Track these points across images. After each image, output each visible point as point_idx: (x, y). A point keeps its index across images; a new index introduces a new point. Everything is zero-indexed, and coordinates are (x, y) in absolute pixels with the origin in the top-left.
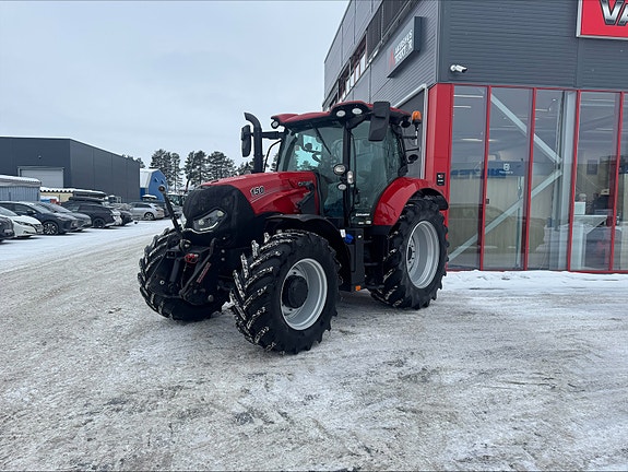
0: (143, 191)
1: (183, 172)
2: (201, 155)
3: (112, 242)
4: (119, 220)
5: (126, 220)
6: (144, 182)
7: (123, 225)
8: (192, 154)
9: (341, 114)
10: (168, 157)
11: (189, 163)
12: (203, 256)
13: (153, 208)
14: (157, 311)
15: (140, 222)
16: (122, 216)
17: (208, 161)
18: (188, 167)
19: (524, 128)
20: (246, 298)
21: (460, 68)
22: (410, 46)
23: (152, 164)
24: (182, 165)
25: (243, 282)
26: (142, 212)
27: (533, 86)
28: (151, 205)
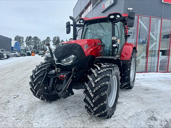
0: (12, 48)
1: (25, 42)
2: (30, 37)
3: (5, 65)
4: (6, 57)
5: (8, 57)
6: (13, 45)
7: (7, 59)
8: (28, 37)
9: (112, 17)
10: (20, 38)
11: (27, 39)
12: (69, 76)
13: (17, 53)
14: (39, 98)
15: (13, 58)
16: (7, 56)
17: (33, 39)
18: (26, 41)
19: (147, 29)
20: (94, 97)
21: (131, 9)
22: (112, 2)
23: (15, 40)
24: (24, 40)
25: (92, 89)
26: (13, 54)
27: (150, 16)
28: (16, 52)
